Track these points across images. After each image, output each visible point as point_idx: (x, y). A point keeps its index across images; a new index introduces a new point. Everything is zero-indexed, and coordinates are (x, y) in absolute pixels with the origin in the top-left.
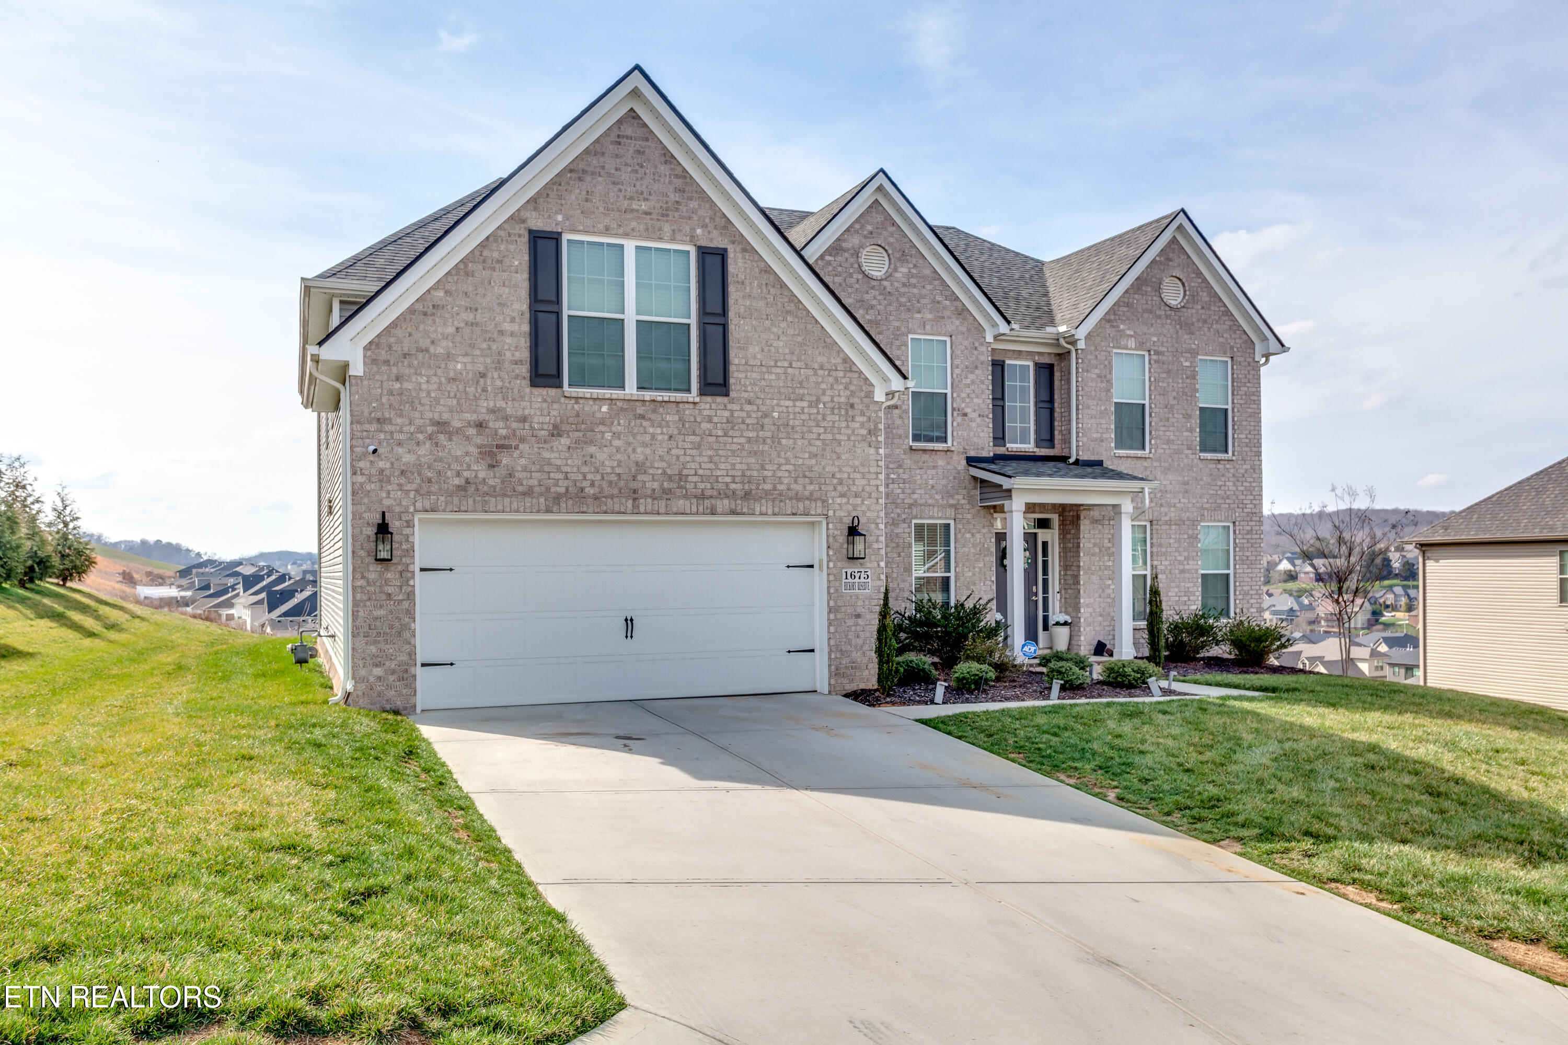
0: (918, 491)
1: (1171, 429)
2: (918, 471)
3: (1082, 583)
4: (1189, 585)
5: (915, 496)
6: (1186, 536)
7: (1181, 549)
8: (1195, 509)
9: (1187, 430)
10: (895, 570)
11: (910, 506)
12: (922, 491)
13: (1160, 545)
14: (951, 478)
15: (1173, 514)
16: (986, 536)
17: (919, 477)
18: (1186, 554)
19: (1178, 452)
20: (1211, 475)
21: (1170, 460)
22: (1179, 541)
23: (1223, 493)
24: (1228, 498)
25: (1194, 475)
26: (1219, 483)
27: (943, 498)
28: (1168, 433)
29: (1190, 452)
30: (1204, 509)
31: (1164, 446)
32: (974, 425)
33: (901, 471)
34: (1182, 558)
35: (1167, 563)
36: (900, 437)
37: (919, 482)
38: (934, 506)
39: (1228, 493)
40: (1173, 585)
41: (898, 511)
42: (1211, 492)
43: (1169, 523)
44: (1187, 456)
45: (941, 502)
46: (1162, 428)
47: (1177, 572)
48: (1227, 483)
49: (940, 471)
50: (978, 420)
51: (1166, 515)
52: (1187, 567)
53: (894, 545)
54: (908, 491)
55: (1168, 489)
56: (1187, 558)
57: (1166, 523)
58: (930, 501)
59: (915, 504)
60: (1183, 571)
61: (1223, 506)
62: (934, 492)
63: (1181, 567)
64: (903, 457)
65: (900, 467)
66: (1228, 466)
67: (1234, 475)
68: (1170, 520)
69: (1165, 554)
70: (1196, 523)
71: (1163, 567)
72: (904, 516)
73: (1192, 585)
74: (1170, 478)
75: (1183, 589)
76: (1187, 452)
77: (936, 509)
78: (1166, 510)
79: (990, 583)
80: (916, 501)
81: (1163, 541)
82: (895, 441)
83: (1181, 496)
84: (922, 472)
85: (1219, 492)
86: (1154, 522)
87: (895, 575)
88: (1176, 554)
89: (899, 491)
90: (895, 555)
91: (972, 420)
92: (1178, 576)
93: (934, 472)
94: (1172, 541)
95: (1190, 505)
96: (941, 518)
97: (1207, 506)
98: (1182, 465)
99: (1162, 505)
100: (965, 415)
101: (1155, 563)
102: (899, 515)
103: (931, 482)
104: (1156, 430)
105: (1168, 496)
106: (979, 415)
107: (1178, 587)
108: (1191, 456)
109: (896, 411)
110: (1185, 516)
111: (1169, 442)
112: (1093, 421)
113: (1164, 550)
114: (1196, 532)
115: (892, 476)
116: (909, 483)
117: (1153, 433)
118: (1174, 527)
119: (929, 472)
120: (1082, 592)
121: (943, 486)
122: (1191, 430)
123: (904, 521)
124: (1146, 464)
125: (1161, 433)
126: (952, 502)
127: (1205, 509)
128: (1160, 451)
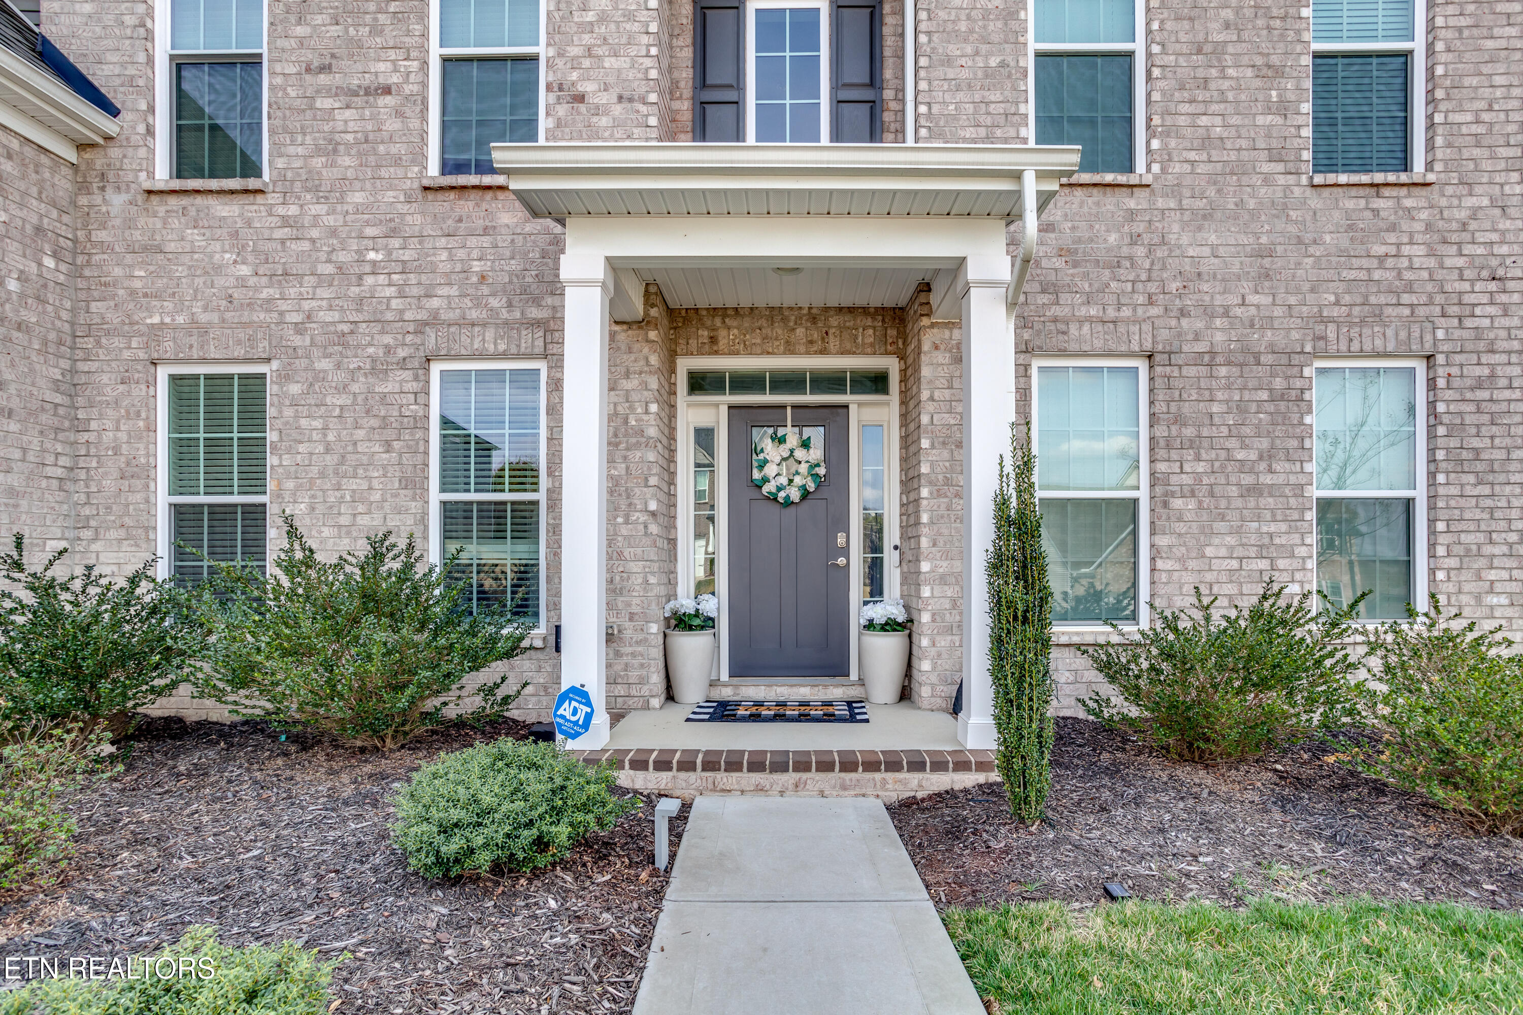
0: (444, 291)
1: (1215, 108)
2: (443, 242)
3: (925, 518)
4: (1273, 528)
5: (435, 303)
6: (1264, 395)
7: (1247, 430)
8: (1295, 322)
9: (1268, 111)
10: (376, 484)
11: (421, 327)
12: (454, 291)
13: (1179, 420)
14: (535, 255)
15: (1219, 337)
16: (634, 397)
17: (444, 256)
18: (1265, 443)
19: (1240, 170)
20: (1351, 228)
21: (1211, 192)
22: (1241, 408)
23: (1390, 275)
24: (1409, 288)
25: (1293, 229)
26: (1379, 250)
27: (510, 305)
28: (1204, 121)
29: (1280, 167)
30: (1324, 321)
31: (1192, 155)
32: (604, 121)
33: (396, 243)
34: (1253, 456)
35: (1201, 467)
36: (397, 161)
37: (445, 267)
38: (484, 325)
39: (1408, 275)
40: (1220, 526)
41: (388, 339)
42: (1353, 275)
43: (1210, 358)
44: (1268, 180)
45: (504, 314)
46: (1185, 108)
47: (1234, 491)
48: (1406, 250)
49: (503, 240)
50: (618, 110)
51: (1197, 338)
52: (1267, 479)
53: (375, 422)
54: (415, 291)
55: (1203, 269)
56: (1268, 456)
57: (1197, 359)
58: (474, 314)
59: (433, 321)
60: (1255, 490)
61: (1389, 311)
62: (485, 290)
63: (1247, 479)
64: (405, 208)
65: (393, 233)
66: (1408, 203)
67: (1429, 227)
68: (1212, 353)
69: (1192, 444)
70: (1296, 359)
71: (1186, 479)
72: (402, 353)
73: (1283, 527)
74: (1213, 238)
75: (1253, 539)
76: (1266, 168)
77: (490, 334)
78: (1200, 325)
79: (643, 518)
80: (435, 314)
81: (1186, 408)
82: (384, 173)
83: (1246, 286)
84: (452, 243)
85: (1376, 275)
86: (1158, 358)
87: (376, 496)
88: (1233, 443)
89: (390, 291)
90: (377, 448)
91: (597, 111)
92: (1239, 503)
93: (486, 241)
94: (1215, 408)
95: (1278, 312)
96: (504, 356)
97: (1335, 312)
98: (1252, 204)
99: (1183, 313)
100: (580, 98)
101: (1162, 467)
102: (388, 349)
103: (477, 266)
104: (1166, 113)
105: (1205, 287)
106: (620, 98)
107: (1238, 532)
108: (1281, 180)
109: (388, 100)
110: (1260, 340)
111: (1206, 142)
112: (960, 96)
113: (1189, 432)
114: (1298, 383)
115: (372, 255)
116: (419, 271)
117: (1156, 120)
118: (1223, 371)
119: (472, 242)
120: (924, 542)
121: (511, 273)
122: (1284, 109)
123: (403, 364)
124: (1132, 204)
125: (1182, 121)
126: (534, 313)
127: (1331, 320)
128: (1177, 168)
